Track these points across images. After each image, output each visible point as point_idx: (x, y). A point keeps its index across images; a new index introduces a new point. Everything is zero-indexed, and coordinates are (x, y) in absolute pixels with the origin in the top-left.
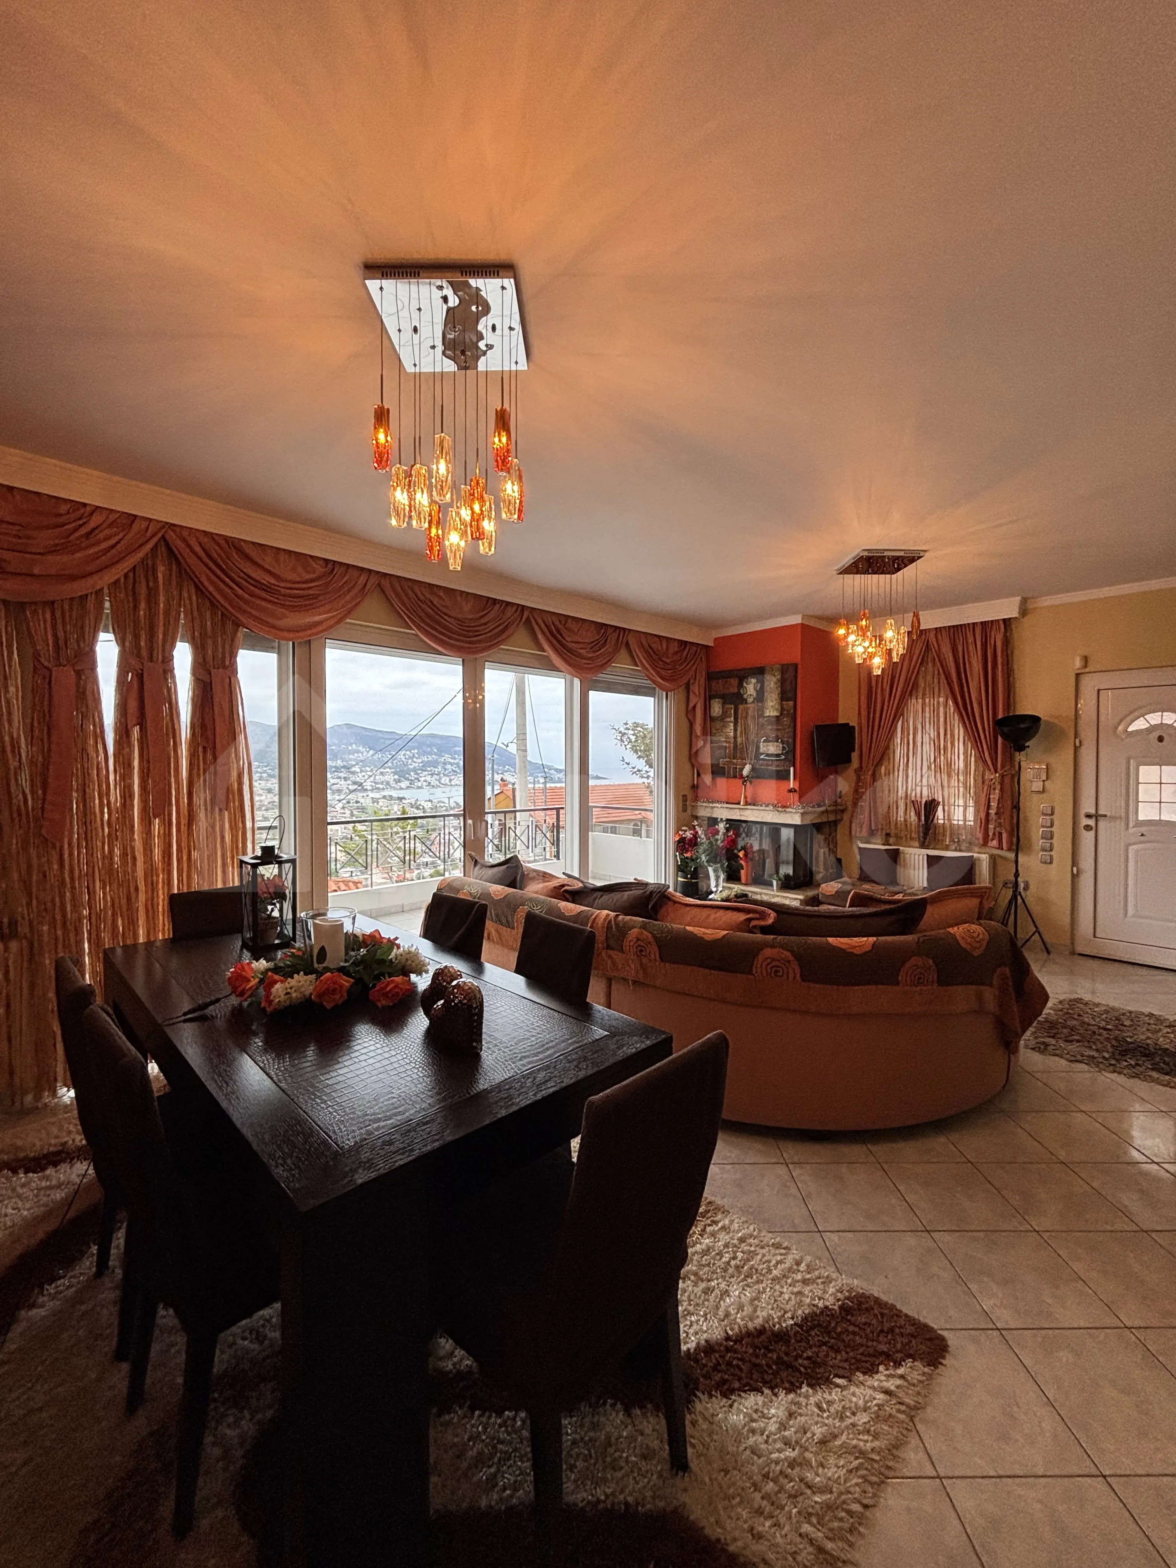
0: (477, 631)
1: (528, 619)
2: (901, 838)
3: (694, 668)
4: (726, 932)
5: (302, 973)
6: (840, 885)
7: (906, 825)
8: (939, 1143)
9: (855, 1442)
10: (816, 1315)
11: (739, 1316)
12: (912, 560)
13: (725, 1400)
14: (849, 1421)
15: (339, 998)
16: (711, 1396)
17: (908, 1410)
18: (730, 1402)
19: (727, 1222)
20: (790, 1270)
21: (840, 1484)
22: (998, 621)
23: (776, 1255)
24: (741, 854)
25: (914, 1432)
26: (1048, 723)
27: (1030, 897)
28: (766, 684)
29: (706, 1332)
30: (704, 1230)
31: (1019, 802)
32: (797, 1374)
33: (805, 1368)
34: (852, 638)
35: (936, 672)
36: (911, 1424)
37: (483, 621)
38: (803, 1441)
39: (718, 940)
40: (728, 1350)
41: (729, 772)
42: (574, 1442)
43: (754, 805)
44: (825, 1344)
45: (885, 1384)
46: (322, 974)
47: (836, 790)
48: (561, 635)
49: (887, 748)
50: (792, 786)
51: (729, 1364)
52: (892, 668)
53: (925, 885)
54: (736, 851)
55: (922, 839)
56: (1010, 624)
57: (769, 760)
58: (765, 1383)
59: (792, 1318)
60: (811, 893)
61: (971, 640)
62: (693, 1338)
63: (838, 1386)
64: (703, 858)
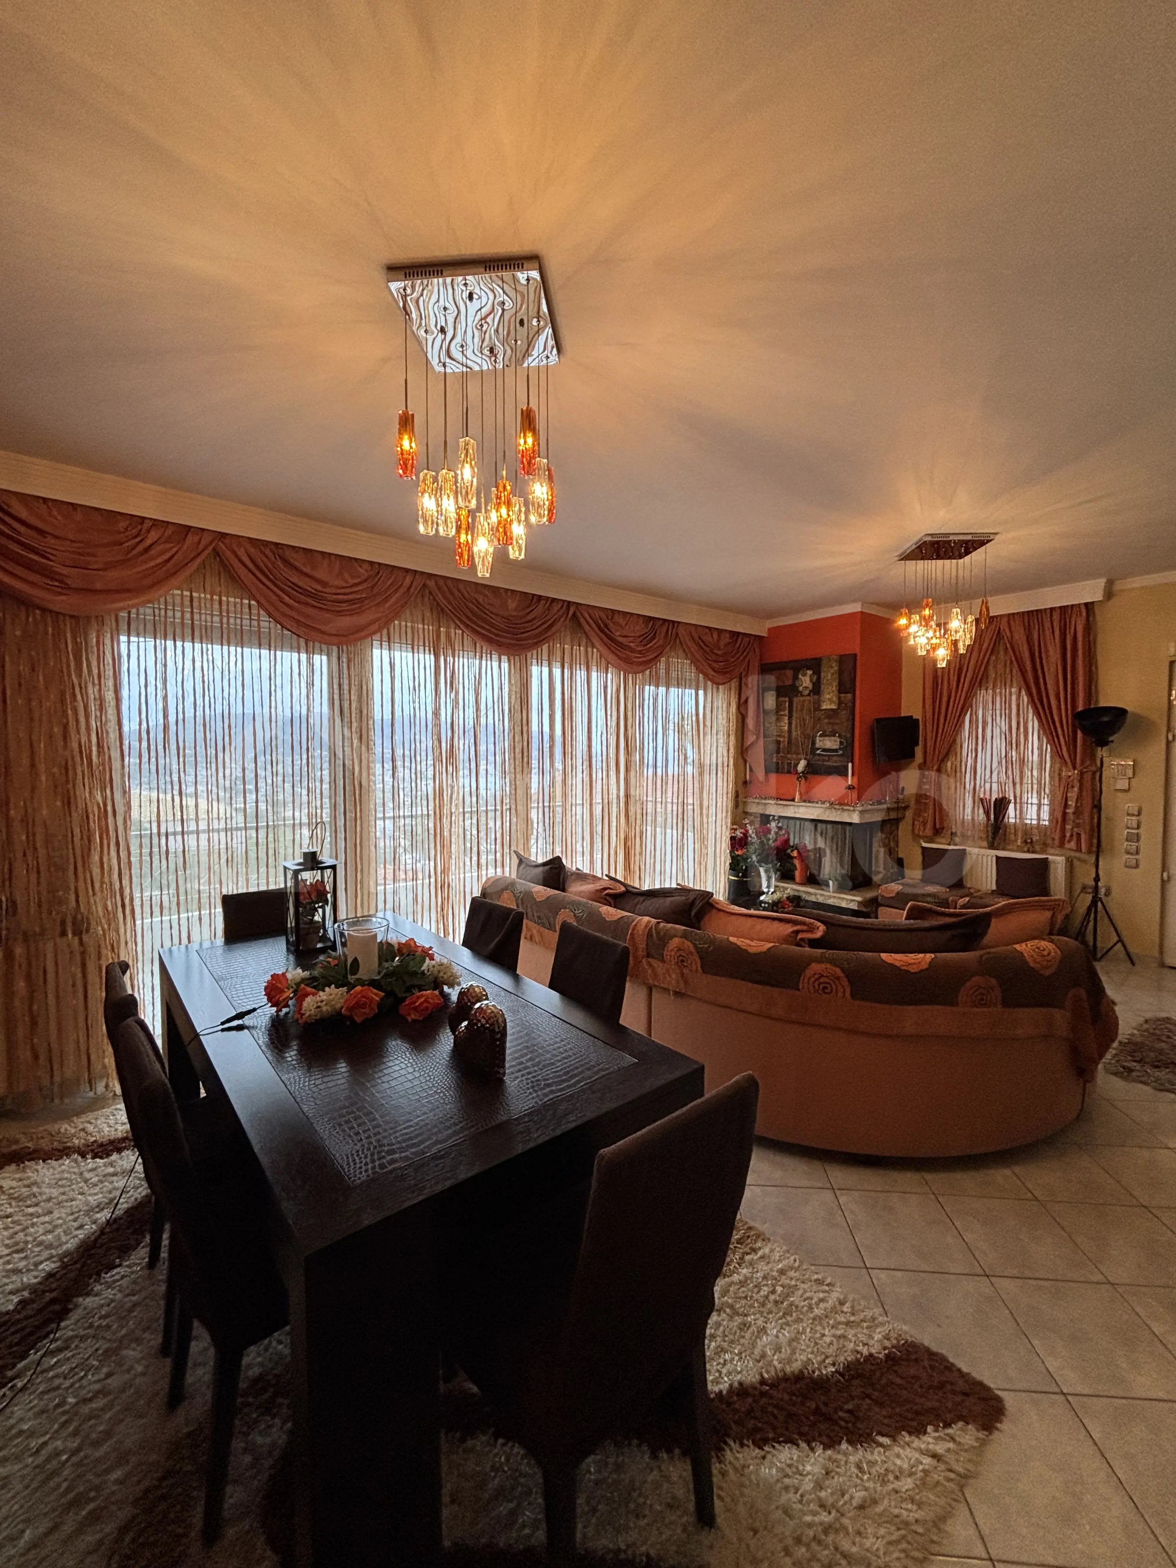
0: (525, 628)
1: (574, 614)
2: (968, 837)
3: (746, 661)
4: (773, 944)
5: (333, 986)
6: (901, 887)
7: (974, 824)
8: (1002, 1175)
9: (896, 1511)
10: (861, 1364)
11: (776, 1357)
12: (982, 543)
13: (757, 1451)
14: (891, 1487)
15: (369, 1012)
16: (742, 1445)
17: (958, 1478)
18: (763, 1453)
19: (767, 1250)
20: (834, 1310)
21: (879, 1557)
22: (1079, 604)
23: (818, 1291)
24: (795, 854)
25: (964, 1504)
26: (1134, 714)
27: (1113, 904)
28: (823, 674)
29: (740, 1372)
30: (742, 1259)
31: (1100, 800)
32: (837, 1428)
33: (847, 1422)
34: (913, 629)
35: (1008, 662)
36: (960, 1494)
37: (530, 617)
38: (841, 1503)
39: (764, 953)
40: (763, 1394)
41: (783, 768)
42: (597, 1483)
43: (809, 802)
44: (868, 1396)
45: (931, 1447)
46: (355, 986)
47: (898, 785)
48: (608, 629)
49: (954, 741)
50: (850, 783)
51: (763, 1410)
52: (958, 662)
53: (994, 887)
54: (789, 851)
55: (990, 839)
56: (1093, 609)
57: (825, 756)
58: (802, 1435)
59: (834, 1365)
60: (870, 894)
61: (1047, 625)
62: (726, 1379)
63: (881, 1445)
64: (754, 858)
